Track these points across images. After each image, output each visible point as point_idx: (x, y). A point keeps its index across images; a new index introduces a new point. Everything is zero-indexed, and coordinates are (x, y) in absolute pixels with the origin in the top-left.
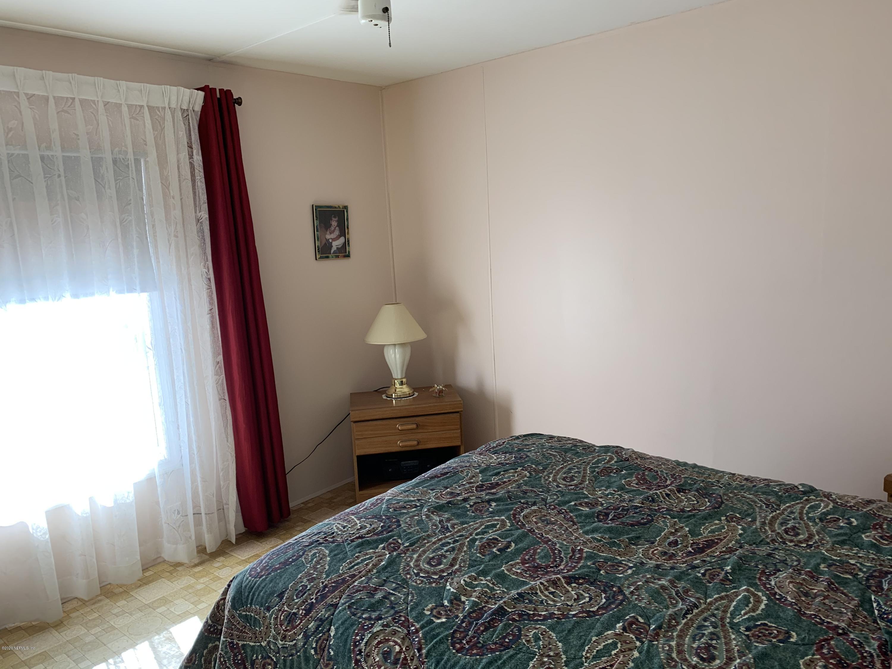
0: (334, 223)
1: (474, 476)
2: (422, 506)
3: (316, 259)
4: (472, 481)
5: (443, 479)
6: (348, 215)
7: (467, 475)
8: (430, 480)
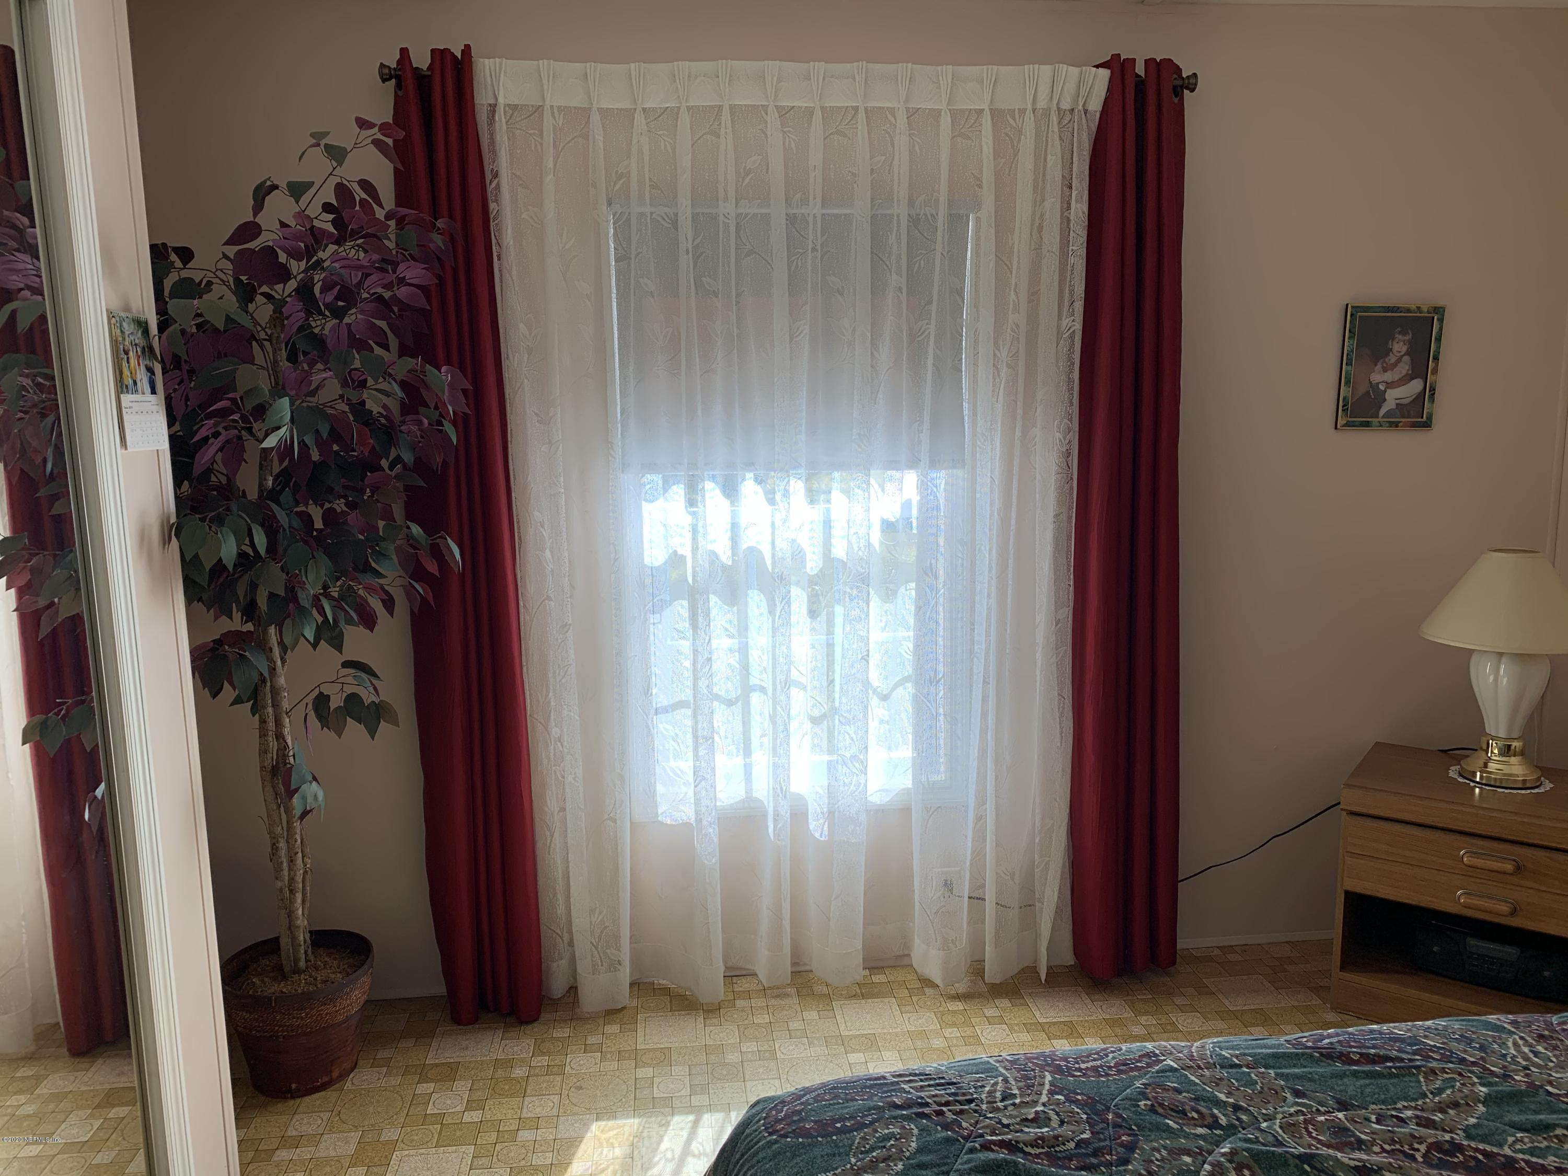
0: (1399, 347)
1: (1456, 1105)
2: (1231, 1130)
3: (1336, 428)
4: (1438, 1117)
5: (1355, 1074)
6: (1441, 329)
7: (1440, 1091)
8: (1317, 1062)
